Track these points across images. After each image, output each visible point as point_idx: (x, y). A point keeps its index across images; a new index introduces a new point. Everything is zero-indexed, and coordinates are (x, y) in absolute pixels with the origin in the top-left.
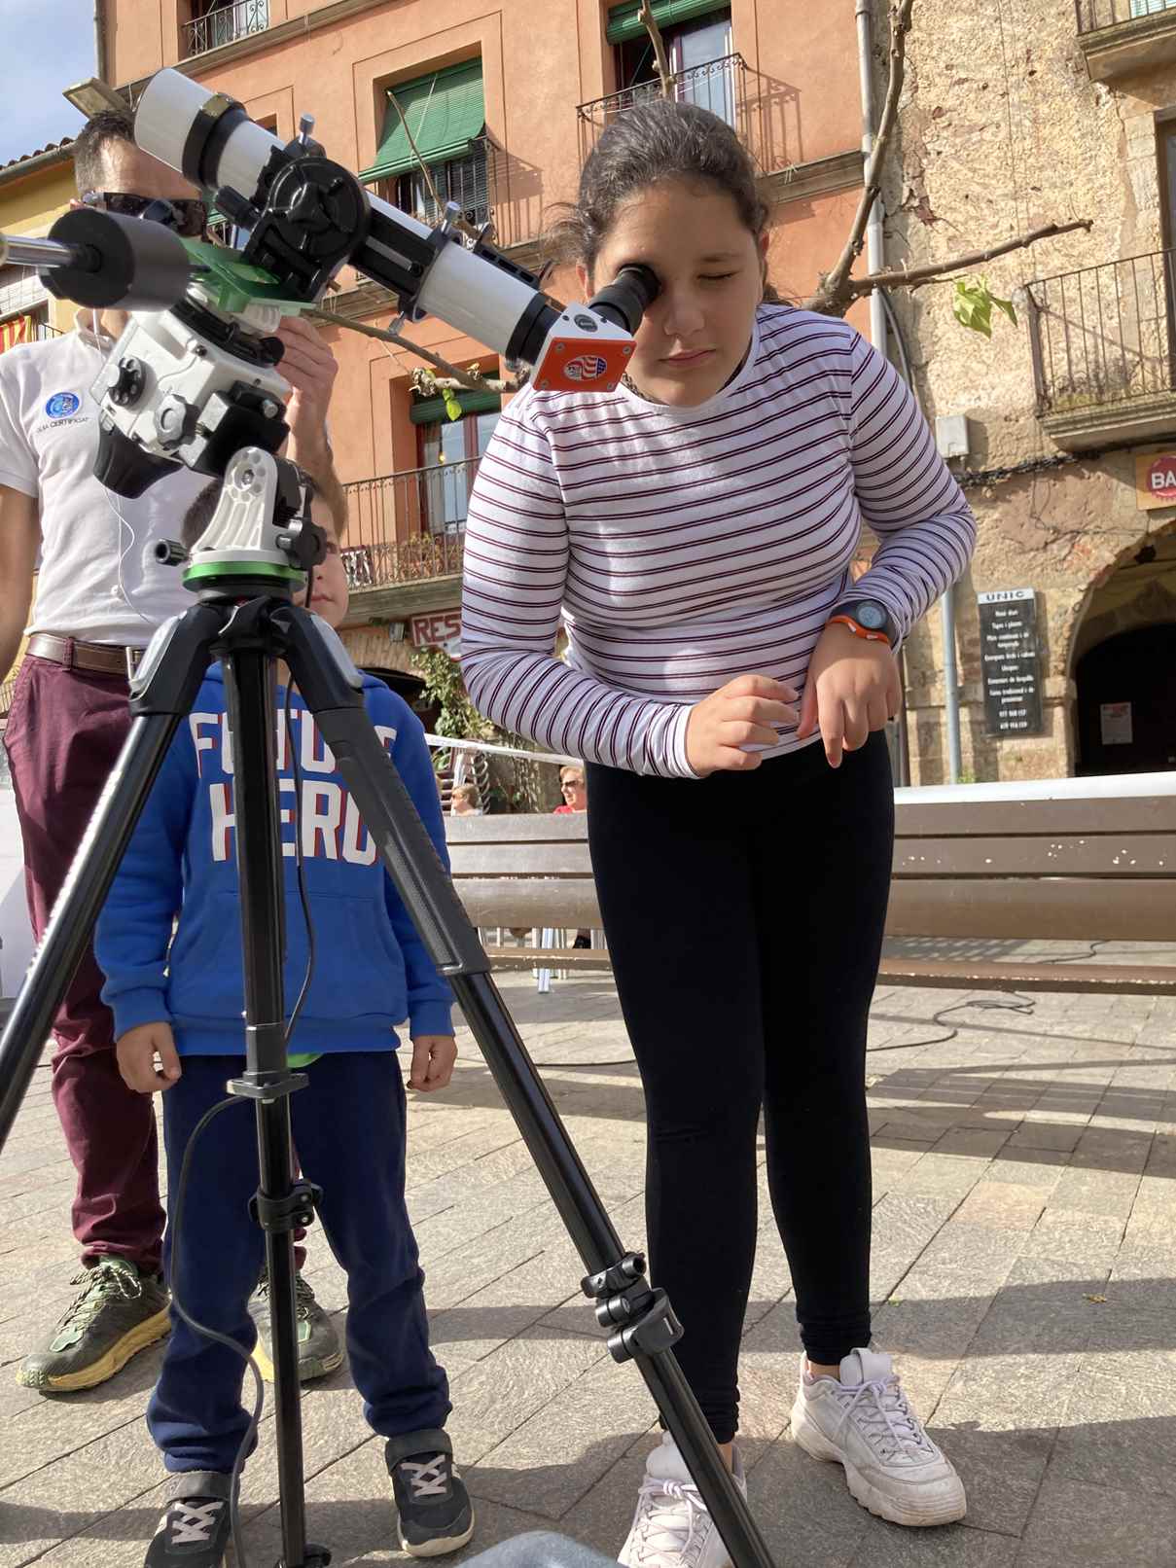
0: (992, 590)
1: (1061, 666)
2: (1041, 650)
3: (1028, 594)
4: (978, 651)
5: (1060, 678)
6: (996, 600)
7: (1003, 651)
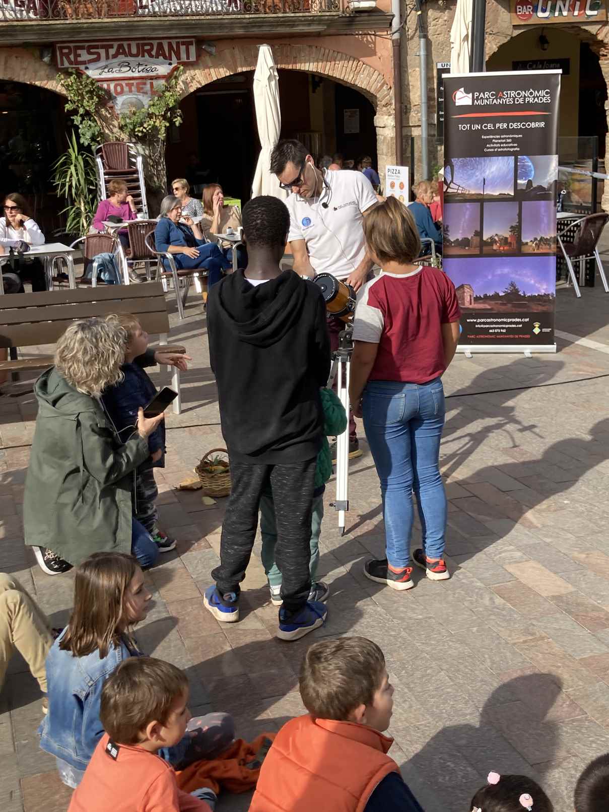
4: (434, 95)
6: (445, 67)
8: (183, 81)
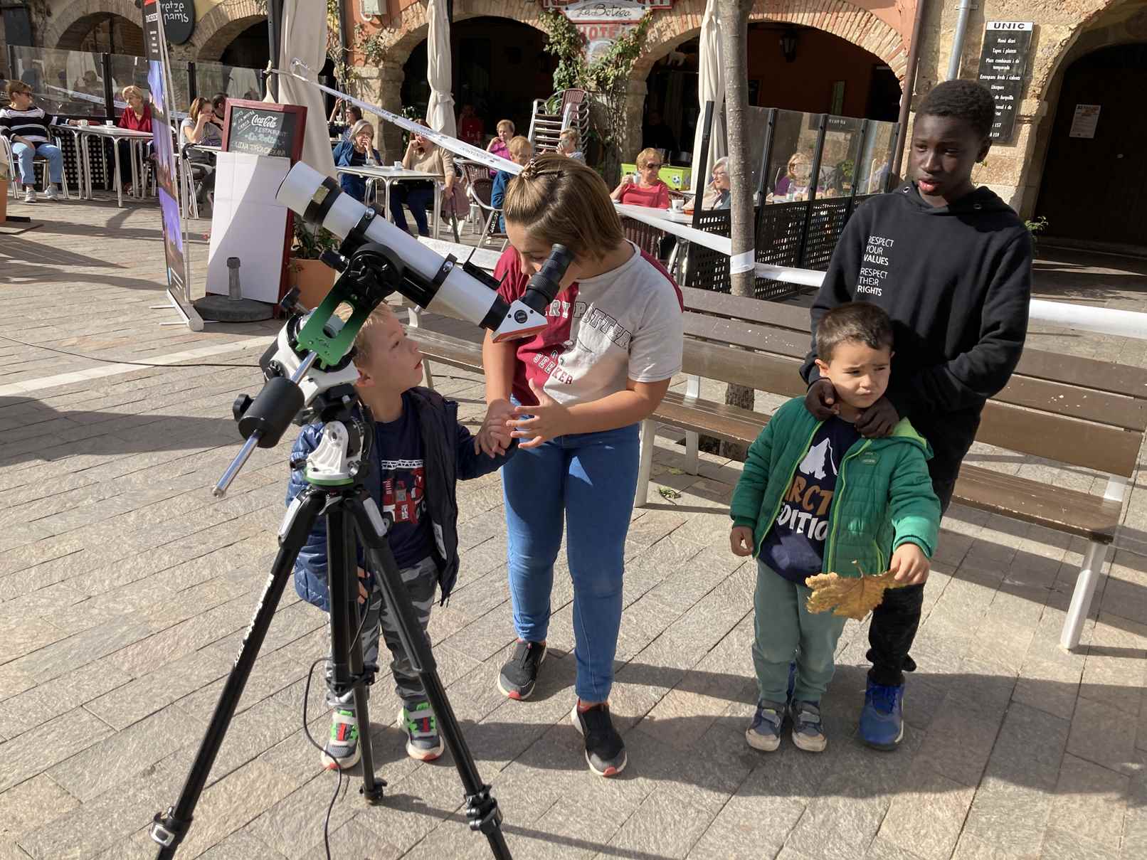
0: (1000, 19)
1: (1038, 91)
2: (1026, 75)
3: (1028, 27)
4: (976, 69)
5: (1035, 100)
6: (1001, 29)
7: (995, 73)
8: (658, 30)
